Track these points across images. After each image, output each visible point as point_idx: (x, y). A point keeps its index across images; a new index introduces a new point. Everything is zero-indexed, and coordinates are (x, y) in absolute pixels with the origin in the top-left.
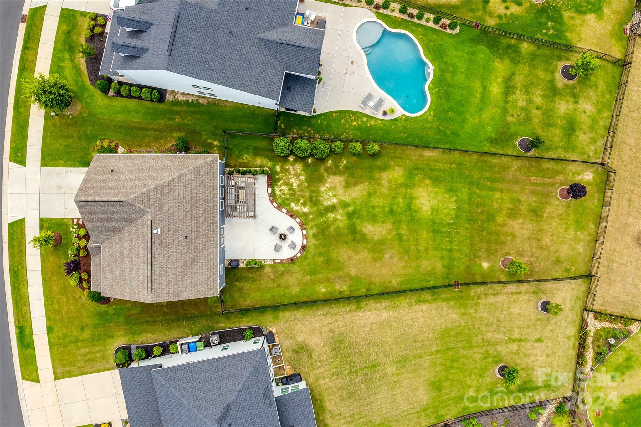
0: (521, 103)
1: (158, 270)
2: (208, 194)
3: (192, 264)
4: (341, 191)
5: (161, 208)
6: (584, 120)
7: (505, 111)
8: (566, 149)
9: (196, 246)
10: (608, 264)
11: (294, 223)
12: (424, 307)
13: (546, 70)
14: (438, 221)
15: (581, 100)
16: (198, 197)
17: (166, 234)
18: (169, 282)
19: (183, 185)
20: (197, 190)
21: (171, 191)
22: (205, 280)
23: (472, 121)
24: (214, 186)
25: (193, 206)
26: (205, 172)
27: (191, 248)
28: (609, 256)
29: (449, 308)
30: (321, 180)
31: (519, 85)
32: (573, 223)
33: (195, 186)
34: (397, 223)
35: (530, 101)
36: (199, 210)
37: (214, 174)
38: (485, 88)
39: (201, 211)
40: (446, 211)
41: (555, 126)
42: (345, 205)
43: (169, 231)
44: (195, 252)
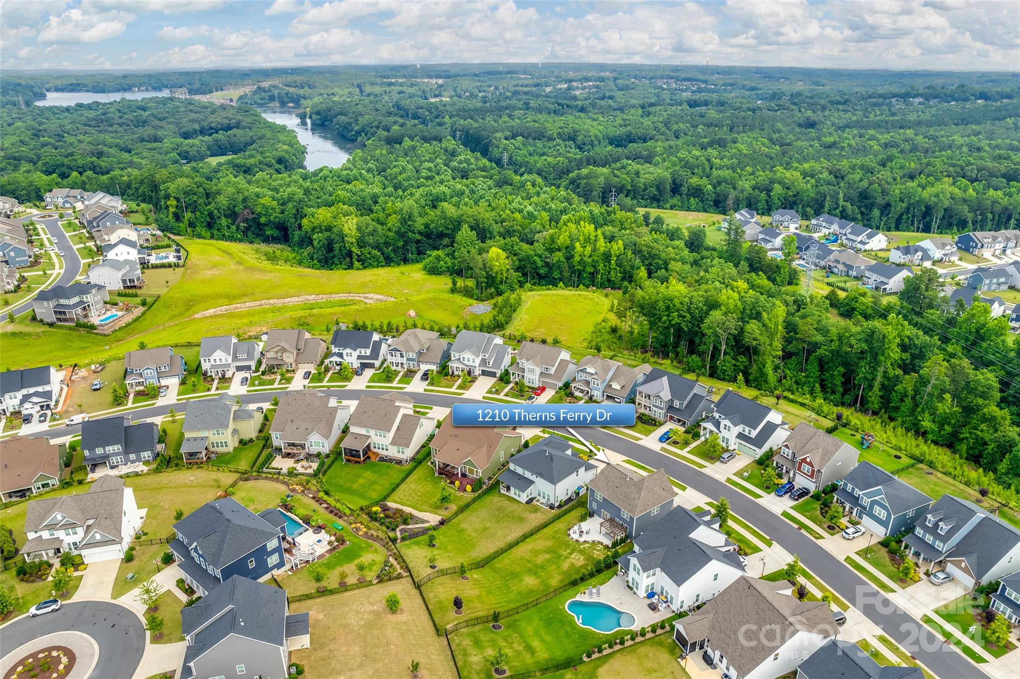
0: (516, 645)
3: (607, 483)
4: (573, 561)
5: (635, 485)
6: (472, 651)
7: (521, 635)
8: (473, 633)
9: (611, 488)
11: (582, 540)
13: (515, 667)
14: (516, 578)
15: (482, 660)
17: (625, 481)
18: (609, 472)
21: (637, 492)
23: (536, 622)
25: (625, 496)
27: (612, 486)
30: (586, 559)
31: (525, 653)
33: (631, 502)
34: (536, 565)
35: (511, 648)
36: (622, 498)
38: (544, 641)
41: (488, 641)
42: (566, 558)
43: (625, 483)
44: (609, 487)
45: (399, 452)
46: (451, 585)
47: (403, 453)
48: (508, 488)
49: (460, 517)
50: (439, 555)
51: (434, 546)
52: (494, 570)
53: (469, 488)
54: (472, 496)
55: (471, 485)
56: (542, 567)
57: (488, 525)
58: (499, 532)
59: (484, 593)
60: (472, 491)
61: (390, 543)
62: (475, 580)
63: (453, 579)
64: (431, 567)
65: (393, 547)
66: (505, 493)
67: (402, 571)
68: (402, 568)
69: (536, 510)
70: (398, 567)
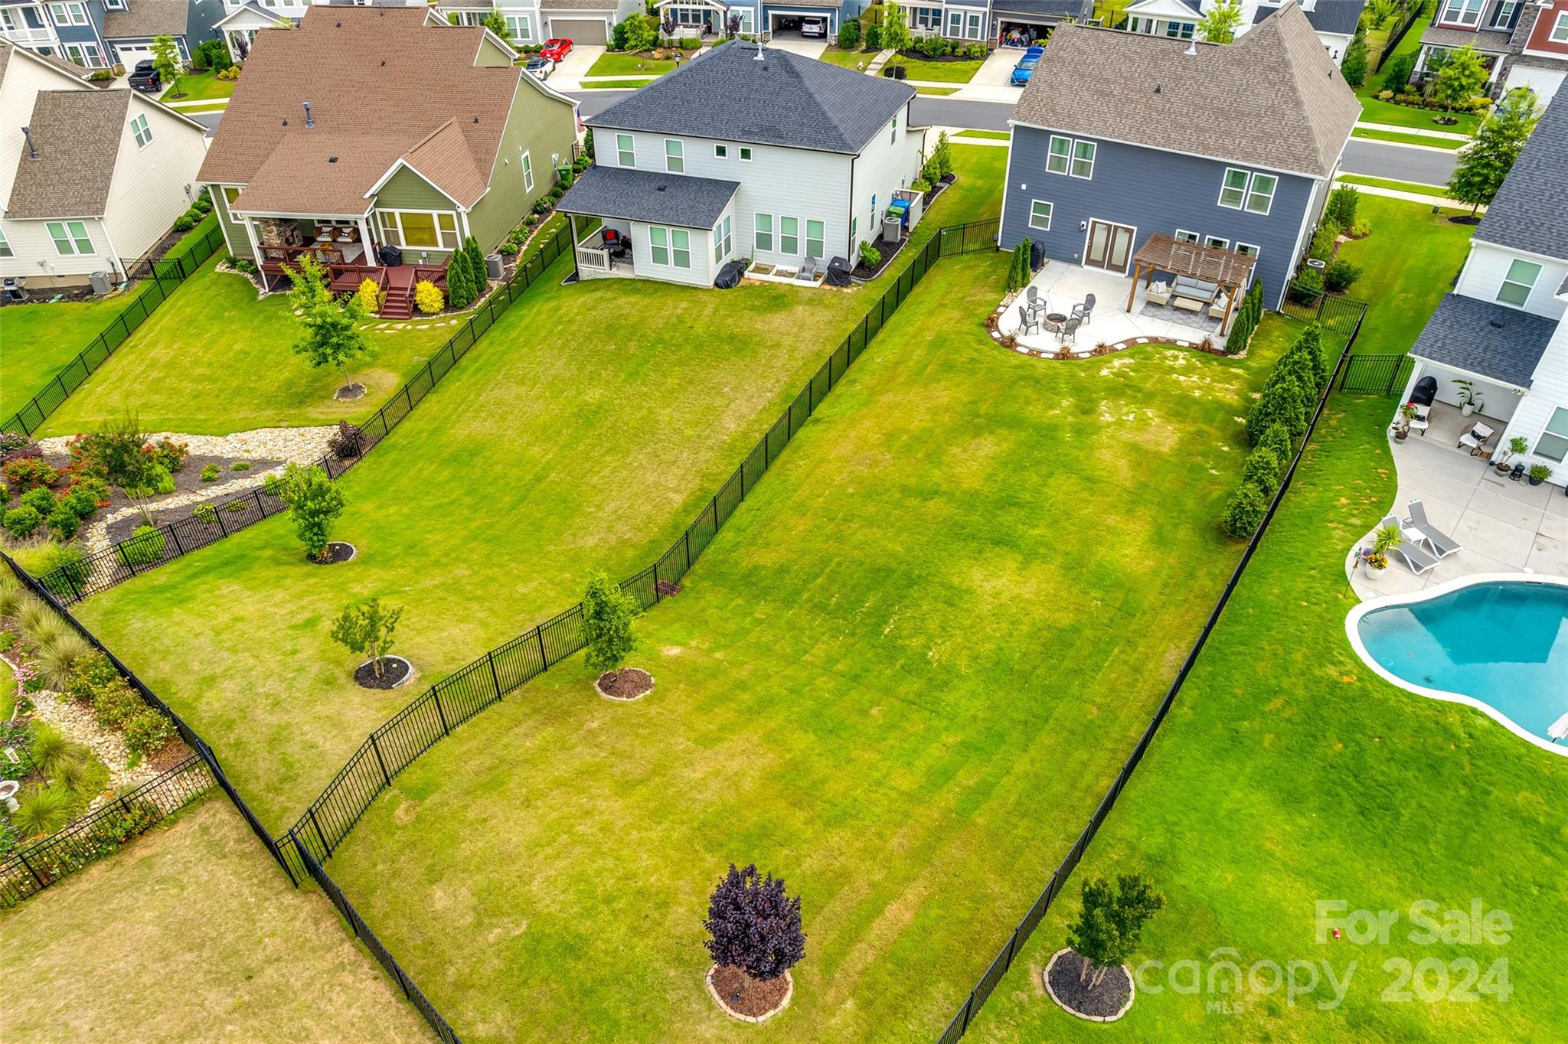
1: (1115, 42)
2: (1237, 141)
3: (1097, 91)
5: (1239, 63)
9: (1132, 102)
10: (258, 980)
12: (678, 499)
14: (915, 592)
16: (1237, 125)
17: (1180, 62)
18: (1081, 53)
19: (1276, 102)
20: (1256, 125)
21: (1269, 82)
22: (1054, 105)
24: (1252, 156)
25: (1220, 112)
26: (1293, 145)
27: (1132, 95)
28: (284, 1011)
29: (624, 542)
32: (584, 927)
33: (1265, 124)
34: (971, 501)
36: (1207, 120)
37: (1282, 162)
39: (1203, 123)
40: (933, 626)
43: (1184, 68)
44: (1119, 100)
45: (64, 247)
46: (562, 767)
47: (86, 247)
48: (620, 248)
49: (432, 405)
50: (392, 591)
51: (341, 553)
52: (752, 584)
53: (429, 294)
54: (455, 322)
55: (439, 280)
56: (1008, 502)
57: (593, 395)
58: (665, 414)
59: (801, 742)
60: (450, 304)
61: (29, 605)
62: (689, 675)
63: (555, 716)
64: (365, 677)
65: (50, 622)
66: (606, 271)
67: (146, 772)
68: (139, 746)
69: (776, 299)
70: (110, 748)
